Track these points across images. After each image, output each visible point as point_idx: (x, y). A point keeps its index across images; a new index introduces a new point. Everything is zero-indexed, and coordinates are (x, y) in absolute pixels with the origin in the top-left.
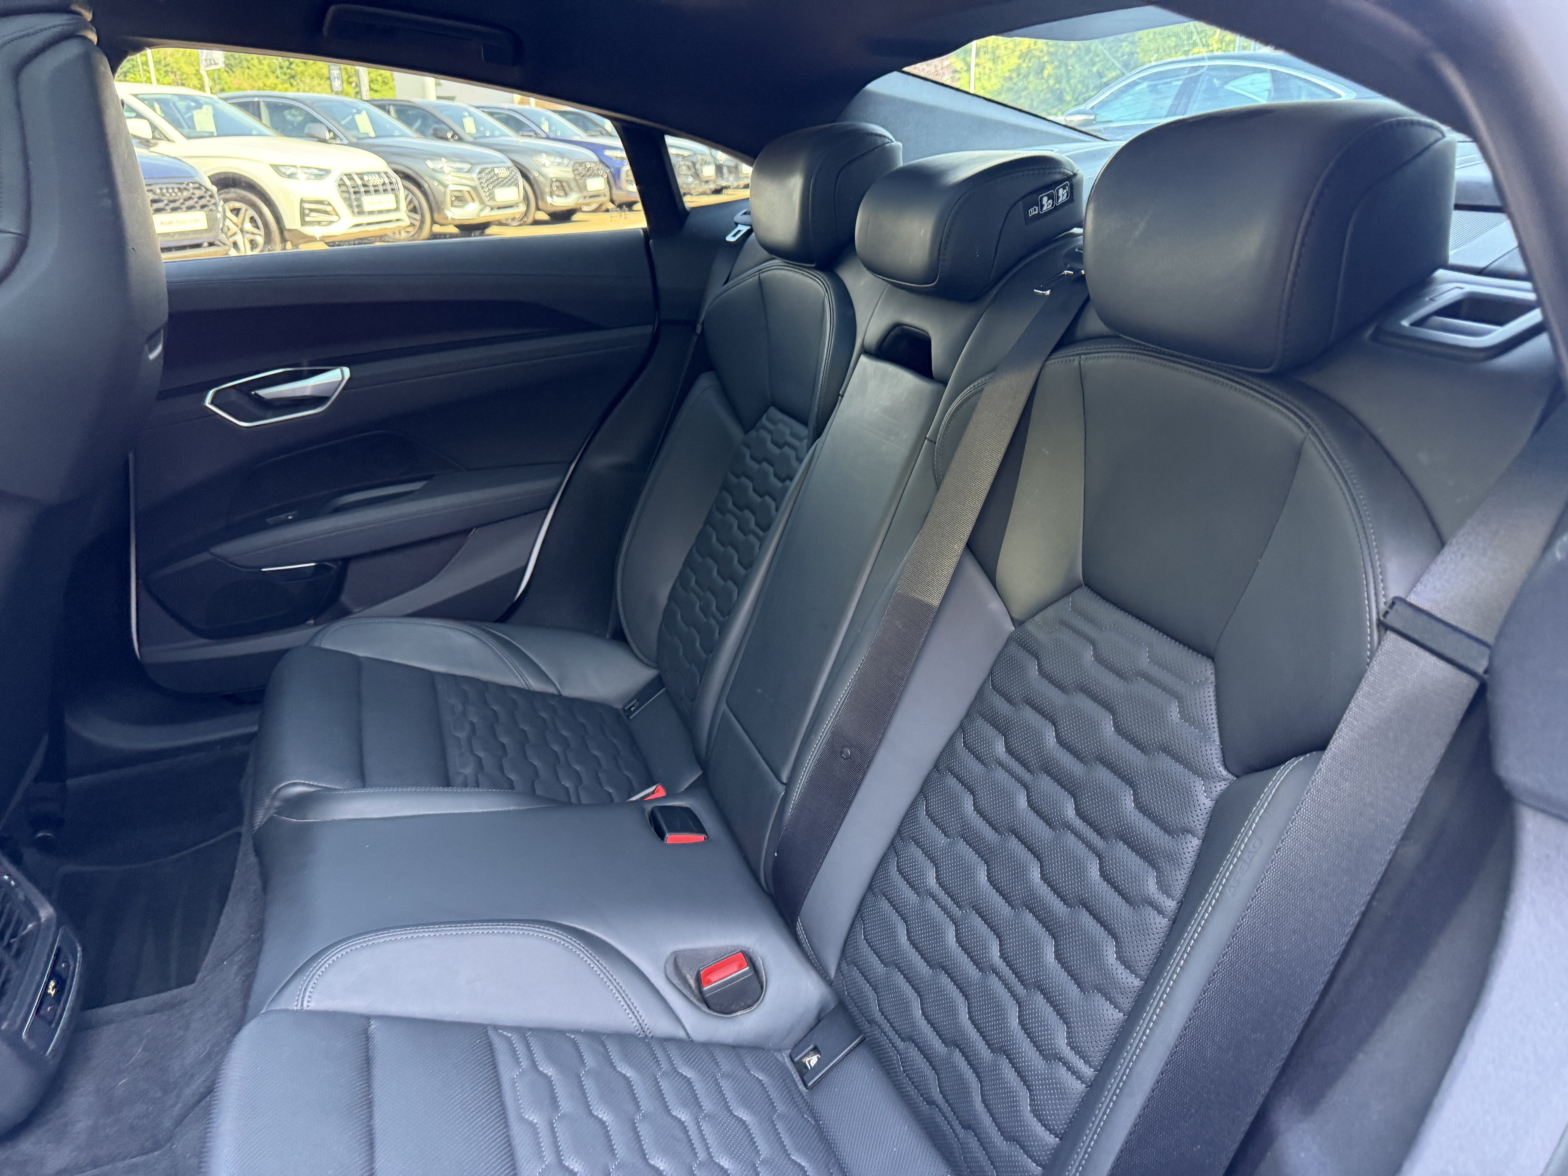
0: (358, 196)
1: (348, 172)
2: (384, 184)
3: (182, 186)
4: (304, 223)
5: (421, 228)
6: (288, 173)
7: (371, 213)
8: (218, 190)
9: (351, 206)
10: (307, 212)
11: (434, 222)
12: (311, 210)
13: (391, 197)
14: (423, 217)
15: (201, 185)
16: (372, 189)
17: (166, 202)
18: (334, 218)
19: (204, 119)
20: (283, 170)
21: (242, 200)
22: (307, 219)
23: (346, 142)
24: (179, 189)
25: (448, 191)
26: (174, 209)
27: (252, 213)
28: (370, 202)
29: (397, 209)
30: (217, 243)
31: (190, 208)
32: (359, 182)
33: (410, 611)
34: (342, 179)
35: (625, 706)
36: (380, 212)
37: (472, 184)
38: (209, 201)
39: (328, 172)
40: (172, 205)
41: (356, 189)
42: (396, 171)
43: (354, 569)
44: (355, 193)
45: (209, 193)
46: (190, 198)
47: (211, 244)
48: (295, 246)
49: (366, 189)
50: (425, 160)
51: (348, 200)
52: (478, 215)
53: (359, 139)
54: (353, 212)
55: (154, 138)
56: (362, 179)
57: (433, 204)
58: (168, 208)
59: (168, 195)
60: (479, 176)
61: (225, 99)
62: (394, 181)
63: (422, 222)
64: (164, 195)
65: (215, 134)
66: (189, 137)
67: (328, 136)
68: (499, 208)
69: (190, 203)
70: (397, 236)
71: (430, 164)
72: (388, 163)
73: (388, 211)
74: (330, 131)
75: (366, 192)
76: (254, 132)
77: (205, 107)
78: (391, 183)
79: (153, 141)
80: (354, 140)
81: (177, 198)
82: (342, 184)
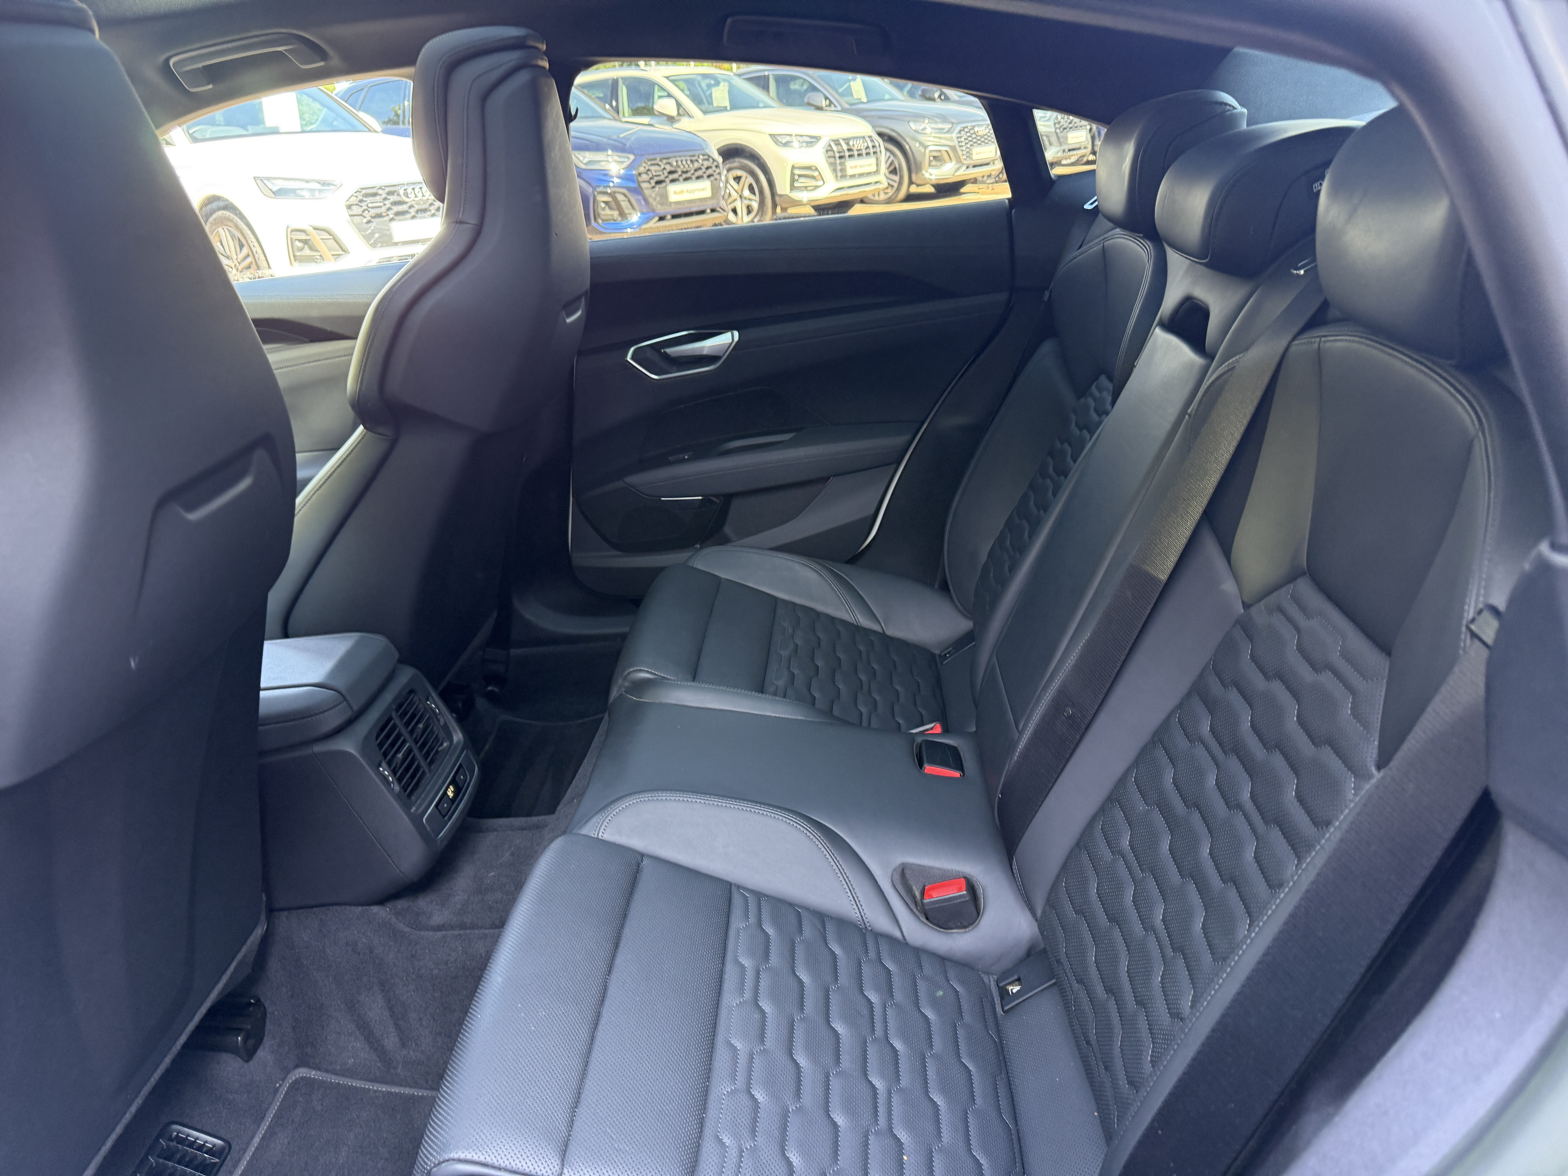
0: (843, 160)
1: (835, 137)
2: (868, 147)
3: (694, 158)
4: (792, 187)
5: (898, 189)
6: (784, 141)
7: (853, 176)
8: (724, 161)
9: (835, 170)
10: (796, 177)
11: (911, 182)
12: (800, 176)
13: (872, 160)
14: (901, 178)
15: (709, 156)
16: (856, 153)
17: (680, 173)
18: (820, 183)
19: (720, 95)
20: (780, 140)
21: (743, 168)
22: (796, 184)
23: (839, 108)
24: (692, 161)
25: (927, 151)
26: (686, 179)
27: (750, 180)
28: (853, 166)
29: (877, 172)
30: (718, 209)
31: (698, 178)
32: (845, 147)
33: (774, 545)
34: (830, 145)
35: (942, 652)
36: (861, 175)
37: (951, 144)
38: (715, 171)
39: (817, 139)
40: (684, 176)
41: (842, 154)
42: (880, 135)
43: (736, 504)
44: (840, 157)
45: (715, 163)
46: (700, 169)
47: (713, 211)
48: (784, 210)
49: (851, 153)
50: (909, 122)
51: (833, 166)
52: (953, 175)
53: (851, 104)
54: (837, 176)
55: (679, 114)
56: (848, 144)
57: (913, 167)
58: (681, 179)
59: (682, 167)
60: (959, 135)
61: (739, 75)
62: (877, 144)
63: (900, 183)
64: (678, 166)
65: (728, 108)
66: (705, 112)
67: (824, 103)
68: (974, 166)
69: (700, 173)
70: (876, 198)
71: (913, 126)
72: (874, 127)
73: (869, 174)
74: (826, 98)
75: (850, 156)
76: (761, 105)
77: (722, 84)
78: (873, 147)
79: (677, 118)
80: (847, 106)
81: (689, 169)
82: (829, 149)
